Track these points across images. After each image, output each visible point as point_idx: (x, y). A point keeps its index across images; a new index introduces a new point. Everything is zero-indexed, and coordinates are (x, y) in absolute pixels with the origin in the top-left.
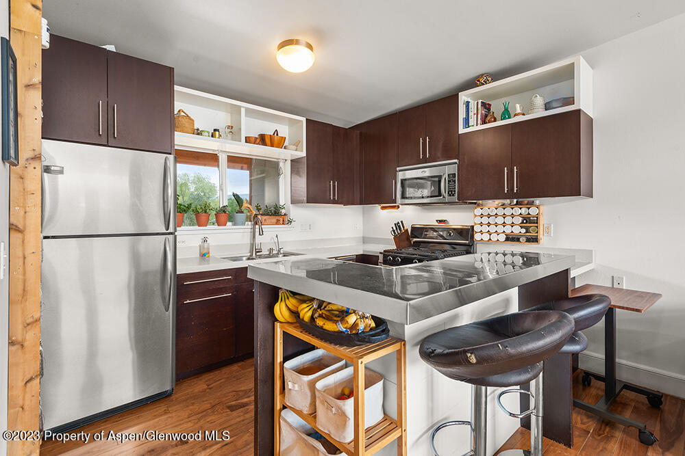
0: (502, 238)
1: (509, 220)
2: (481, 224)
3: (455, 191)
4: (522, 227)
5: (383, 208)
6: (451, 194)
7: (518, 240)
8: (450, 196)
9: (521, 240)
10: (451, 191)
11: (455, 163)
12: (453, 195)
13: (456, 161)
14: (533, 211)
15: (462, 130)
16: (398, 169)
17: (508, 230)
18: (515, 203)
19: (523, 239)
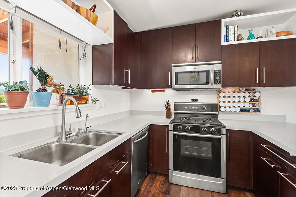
0: (238, 110)
1: (242, 100)
2: (224, 102)
3: (220, 81)
4: (250, 104)
5: (153, 91)
6: (217, 82)
7: (248, 111)
8: (216, 84)
9: (251, 110)
10: (217, 81)
11: (220, 63)
12: (219, 84)
13: (221, 62)
14: (257, 95)
15: (223, 43)
16: (173, 65)
17: (242, 105)
18: (245, 90)
19: (251, 111)
